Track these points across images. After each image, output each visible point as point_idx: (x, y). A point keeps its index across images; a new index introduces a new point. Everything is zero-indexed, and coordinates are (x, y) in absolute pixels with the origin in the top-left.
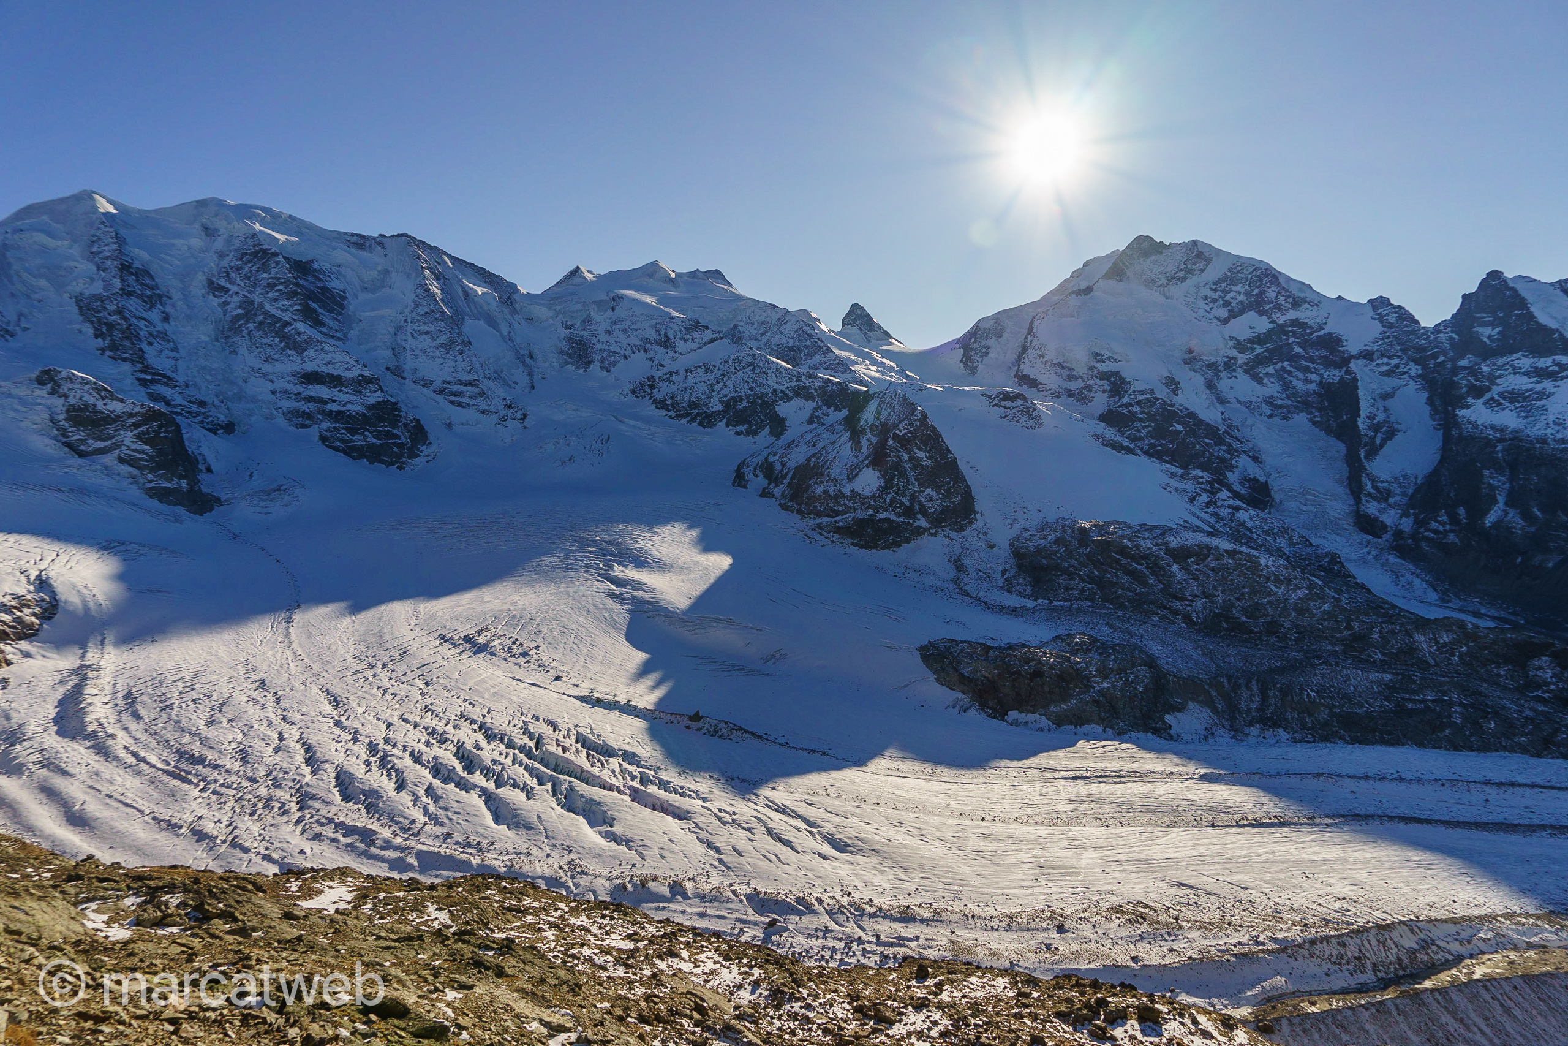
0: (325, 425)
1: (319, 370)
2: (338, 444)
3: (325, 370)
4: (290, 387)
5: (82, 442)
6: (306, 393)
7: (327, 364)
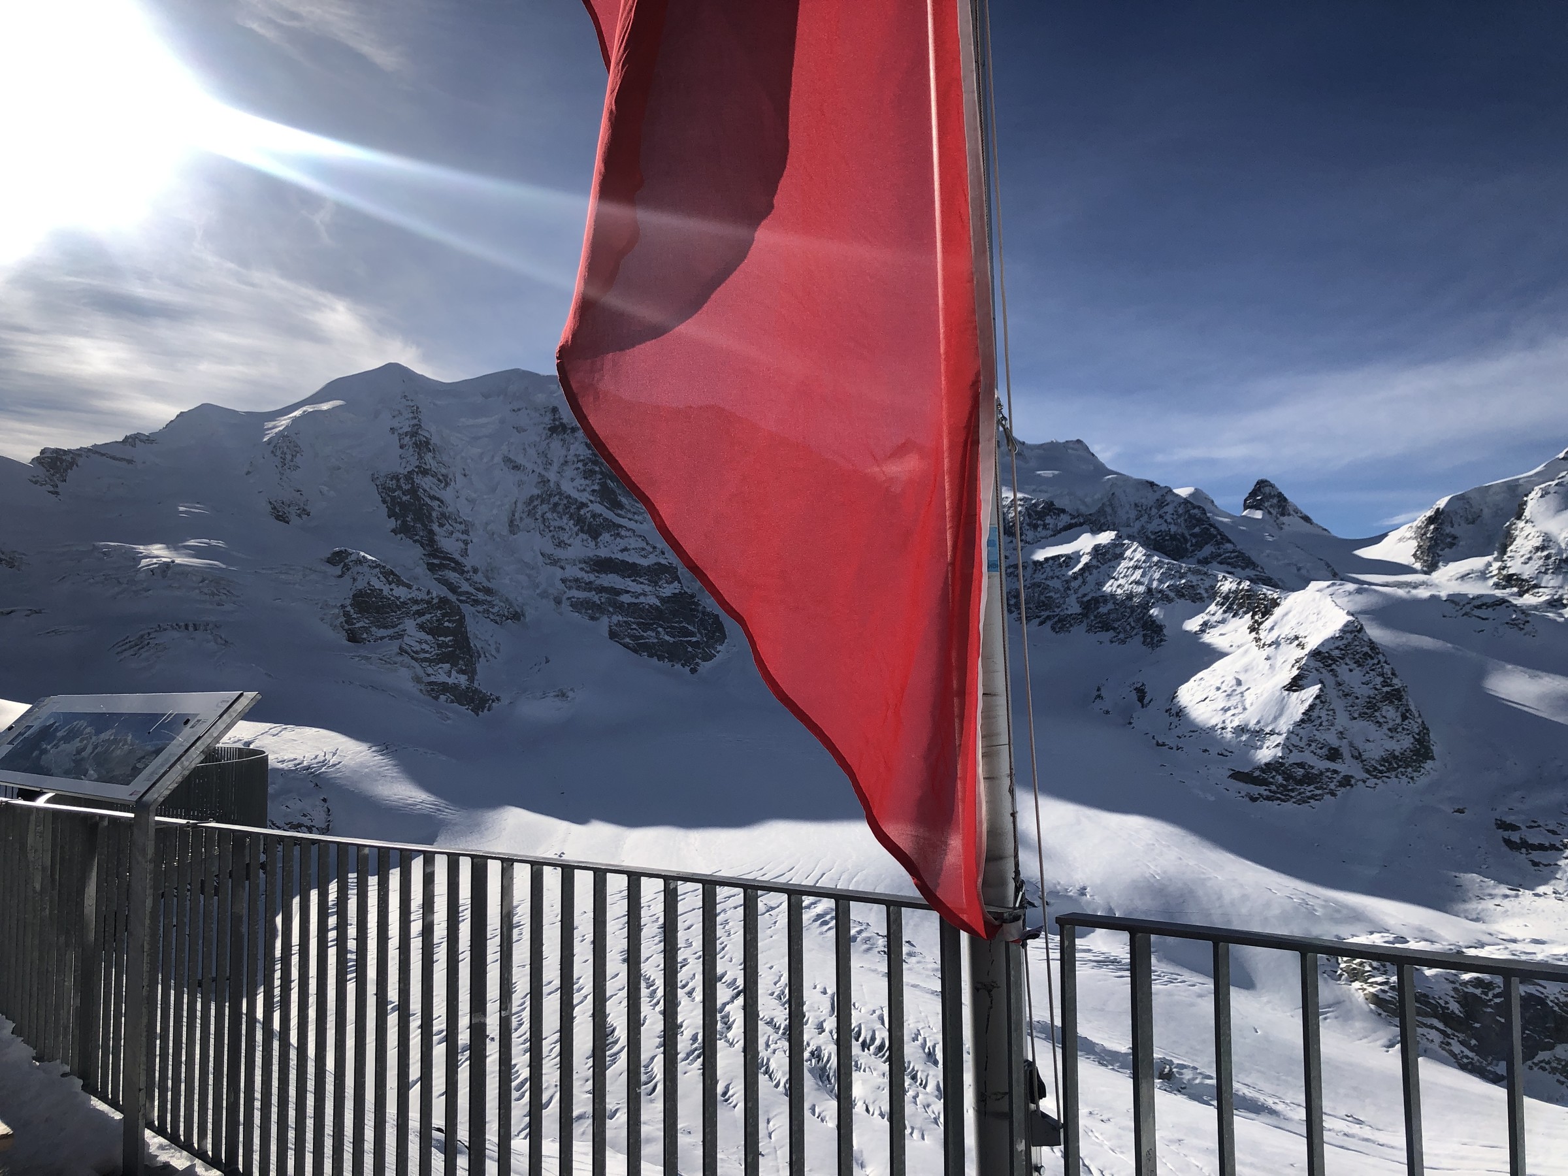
0: (616, 618)
1: (613, 556)
2: (628, 640)
3: (620, 556)
4: (581, 574)
5: (366, 629)
6: (598, 582)
7: (622, 551)
